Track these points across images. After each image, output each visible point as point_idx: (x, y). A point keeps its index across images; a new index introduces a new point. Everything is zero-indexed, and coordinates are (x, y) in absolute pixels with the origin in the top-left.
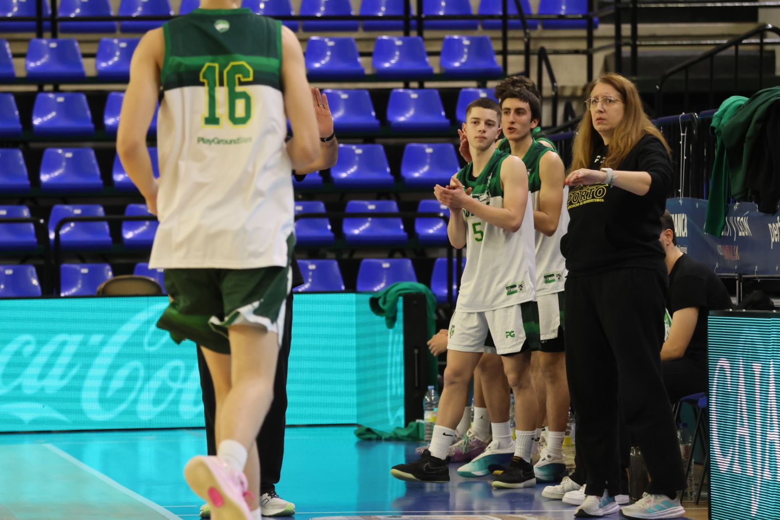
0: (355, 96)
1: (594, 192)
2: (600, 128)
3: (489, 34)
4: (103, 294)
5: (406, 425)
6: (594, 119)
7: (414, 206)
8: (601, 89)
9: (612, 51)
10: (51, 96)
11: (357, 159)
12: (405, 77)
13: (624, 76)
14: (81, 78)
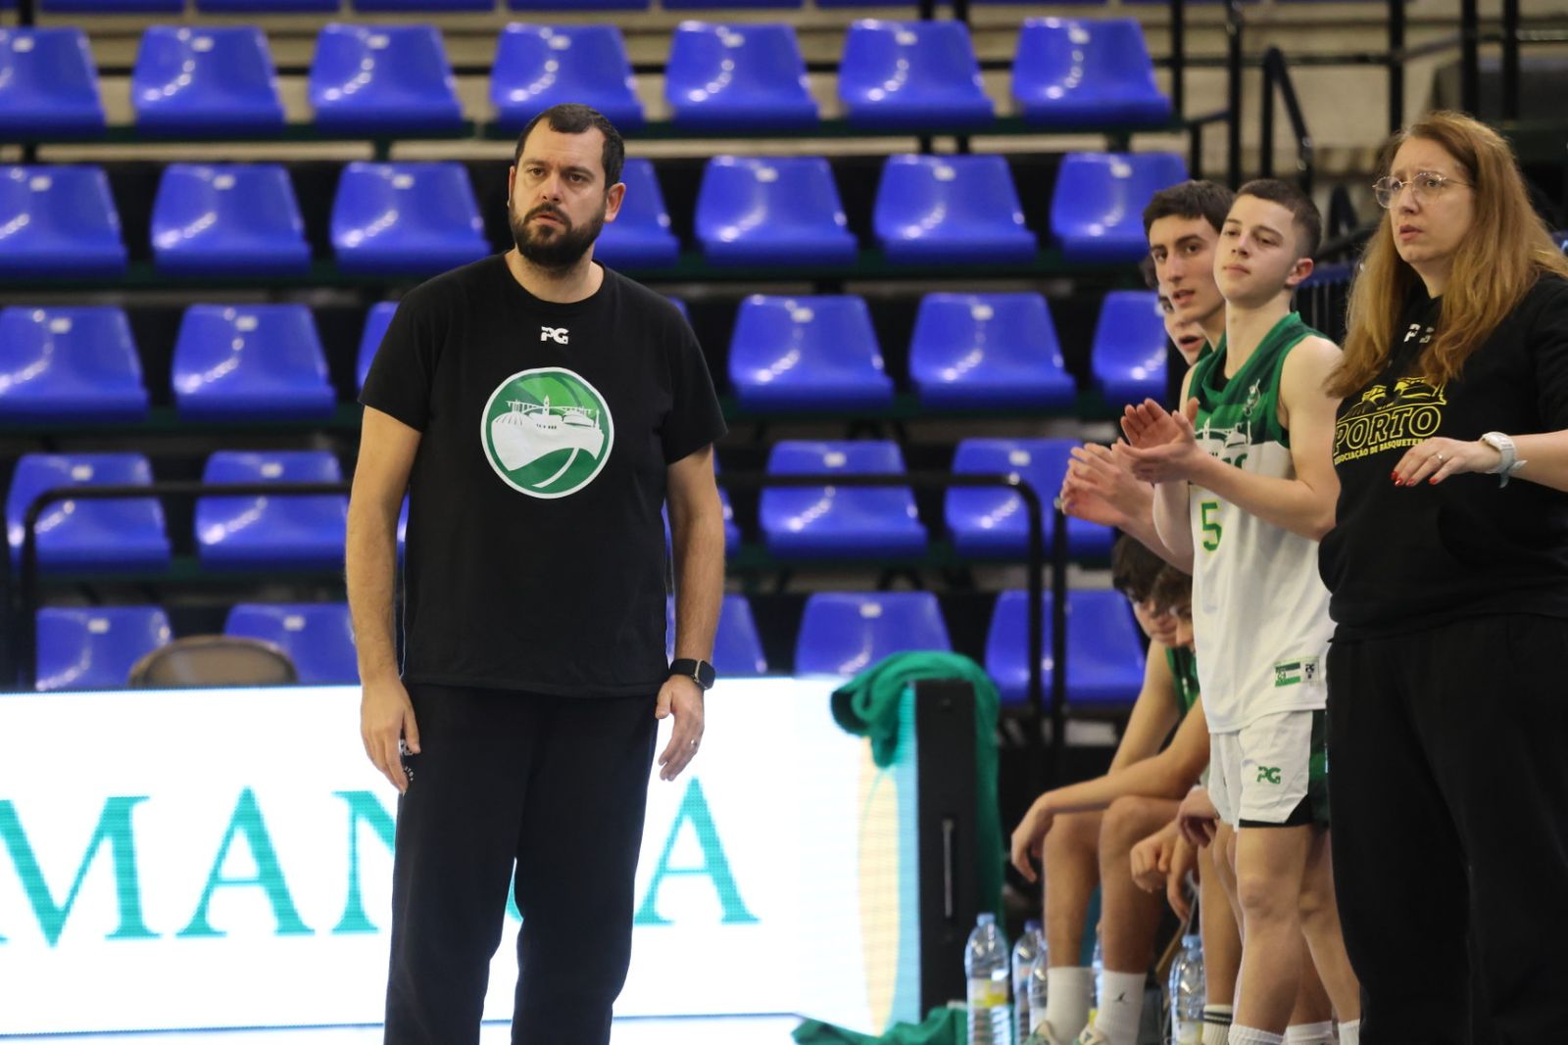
0: (793, 174)
1: (1408, 419)
2: (1410, 255)
3: (1136, 15)
4: (148, 681)
5: (924, 1013)
6: (1396, 230)
7: (943, 455)
8: (1414, 154)
9: (1453, 56)
10: (17, 174)
11: (797, 334)
12: (921, 126)
13: (1479, 119)
14: (95, 130)
